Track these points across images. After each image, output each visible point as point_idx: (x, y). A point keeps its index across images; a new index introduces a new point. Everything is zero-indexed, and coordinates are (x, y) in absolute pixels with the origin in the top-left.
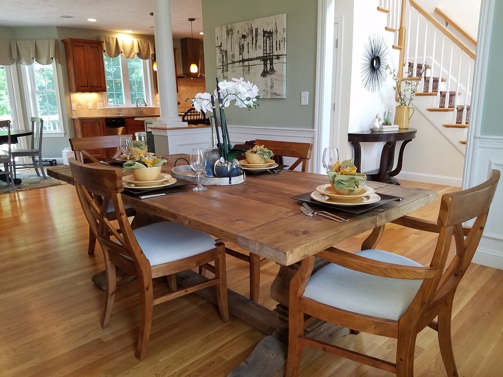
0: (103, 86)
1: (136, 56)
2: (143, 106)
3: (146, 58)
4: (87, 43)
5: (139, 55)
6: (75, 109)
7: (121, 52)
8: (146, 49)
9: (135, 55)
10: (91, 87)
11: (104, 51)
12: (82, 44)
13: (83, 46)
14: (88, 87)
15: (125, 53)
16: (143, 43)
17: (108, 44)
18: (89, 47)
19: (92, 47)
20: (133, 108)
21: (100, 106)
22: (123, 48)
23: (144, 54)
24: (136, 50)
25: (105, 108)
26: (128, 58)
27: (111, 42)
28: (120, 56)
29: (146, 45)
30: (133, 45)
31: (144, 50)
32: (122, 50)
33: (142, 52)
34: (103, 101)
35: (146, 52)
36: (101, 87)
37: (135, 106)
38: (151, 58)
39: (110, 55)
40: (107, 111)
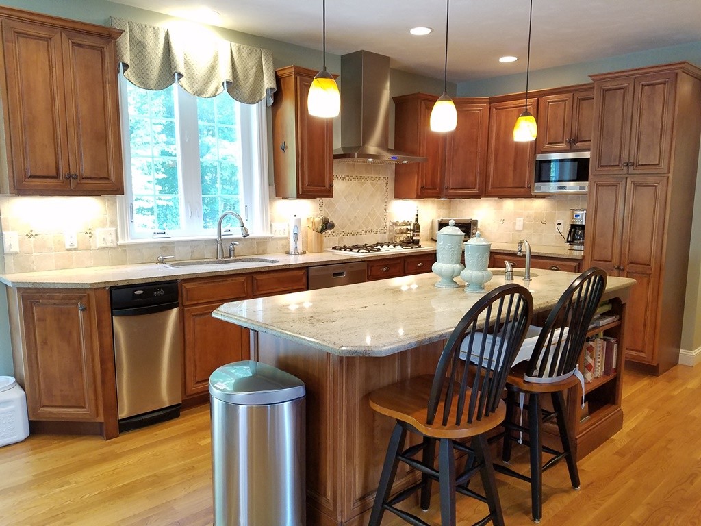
0: (112, 177)
1: (223, 91)
2: (237, 233)
3: (252, 99)
4: (59, 27)
5: (232, 87)
6: (15, 248)
7: (181, 76)
8: (252, 73)
9: (221, 88)
10: (69, 178)
11: (126, 66)
12: (44, 33)
13: (47, 39)
14: (57, 177)
15: (192, 79)
16: (245, 54)
17: (139, 47)
18: (67, 45)
19: (80, 45)
20: (206, 241)
21: (104, 237)
22: (187, 64)
23: (246, 86)
24: (224, 74)
25: (121, 242)
26: (199, 93)
27: (149, 39)
28: (175, 85)
29: (252, 62)
30: (216, 59)
31: (246, 76)
32: (181, 69)
33: (242, 83)
34: (113, 223)
35: (251, 80)
36: (107, 179)
37: (212, 233)
38: (263, 102)
39: (144, 82)
40: (125, 251)
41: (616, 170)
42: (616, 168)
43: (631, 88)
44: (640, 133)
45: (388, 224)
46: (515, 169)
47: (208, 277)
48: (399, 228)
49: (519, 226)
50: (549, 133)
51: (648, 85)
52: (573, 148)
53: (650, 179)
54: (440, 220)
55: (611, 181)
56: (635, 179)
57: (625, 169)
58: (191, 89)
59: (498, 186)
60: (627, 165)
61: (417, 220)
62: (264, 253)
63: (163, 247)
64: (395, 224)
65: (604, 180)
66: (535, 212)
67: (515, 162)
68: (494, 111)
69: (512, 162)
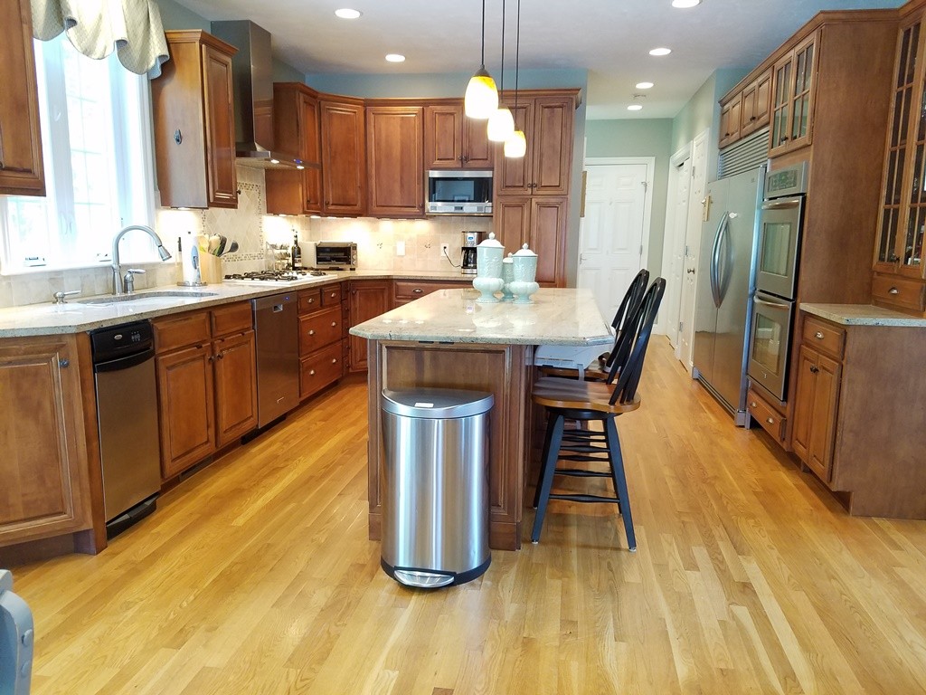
7: (72, 22)
9: (110, 49)
40: (9, 284)
41: (520, 191)
42: (521, 189)
43: (533, 108)
44: (541, 155)
45: (264, 246)
46: (402, 186)
47: (178, 314)
48: (279, 251)
49: (401, 251)
50: (439, 148)
51: (547, 107)
52: (465, 166)
53: (553, 200)
54: (318, 243)
55: (517, 201)
56: (540, 200)
57: (530, 190)
58: (79, 44)
59: (383, 204)
60: (532, 186)
61: (296, 242)
62: (154, 285)
63: (51, 279)
64: (274, 247)
65: (510, 201)
66: (418, 236)
67: (401, 178)
68: (371, 117)
69: (397, 177)
